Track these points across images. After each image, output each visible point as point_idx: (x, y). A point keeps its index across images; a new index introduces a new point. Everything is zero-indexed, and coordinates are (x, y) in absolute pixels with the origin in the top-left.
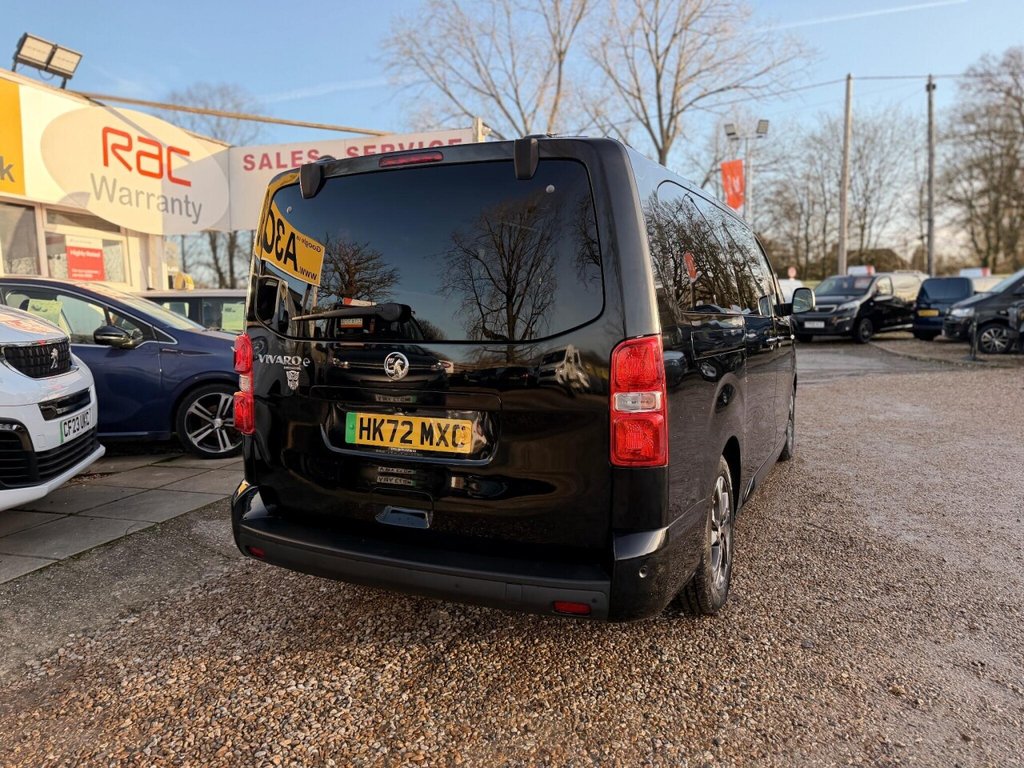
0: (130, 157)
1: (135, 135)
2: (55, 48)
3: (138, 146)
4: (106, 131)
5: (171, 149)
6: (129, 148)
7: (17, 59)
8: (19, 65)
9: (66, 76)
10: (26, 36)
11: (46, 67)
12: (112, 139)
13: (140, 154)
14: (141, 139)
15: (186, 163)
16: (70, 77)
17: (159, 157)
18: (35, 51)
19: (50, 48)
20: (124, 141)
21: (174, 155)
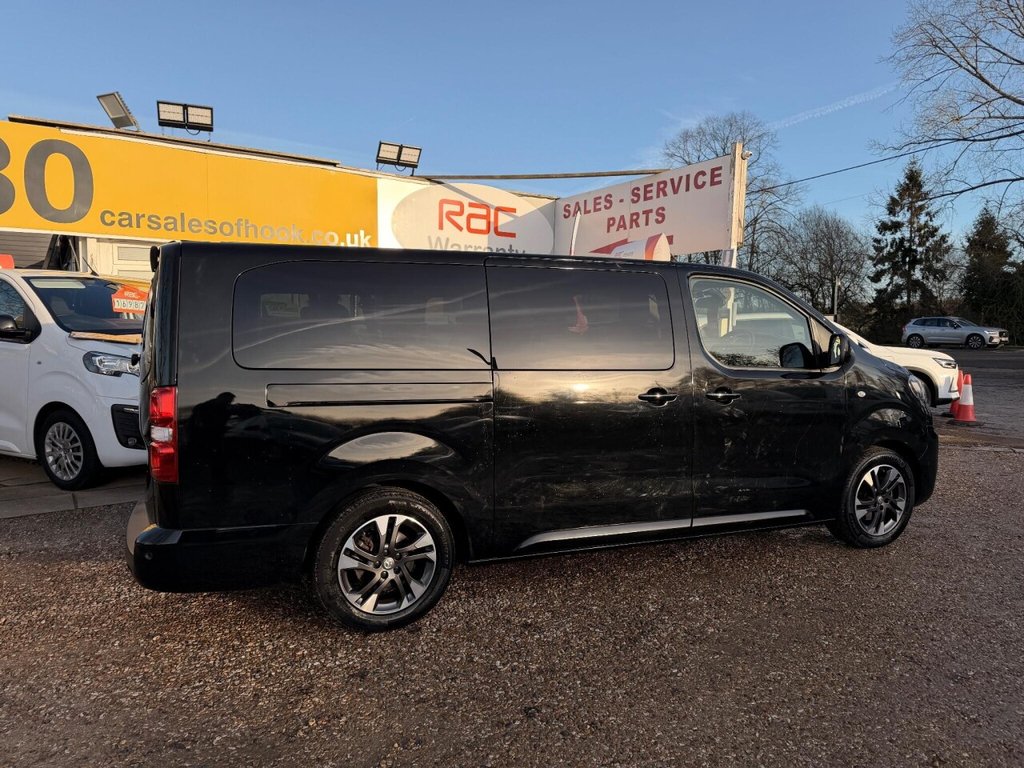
0: (461, 220)
1: (466, 201)
2: (401, 147)
3: (468, 210)
4: (443, 202)
5: (498, 209)
6: (461, 213)
7: (378, 161)
8: (381, 165)
9: (414, 166)
10: (381, 144)
11: (398, 162)
12: (447, 208)
13: (471, 216)
14: (471, 205)
15: (511, 219)
16: (416, 166)
17: (487, 217)
18: (389, 152)
19: (398, 148)
20: (457, 208)
21: (500, 214)
